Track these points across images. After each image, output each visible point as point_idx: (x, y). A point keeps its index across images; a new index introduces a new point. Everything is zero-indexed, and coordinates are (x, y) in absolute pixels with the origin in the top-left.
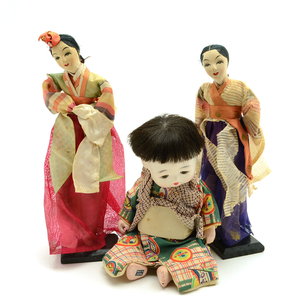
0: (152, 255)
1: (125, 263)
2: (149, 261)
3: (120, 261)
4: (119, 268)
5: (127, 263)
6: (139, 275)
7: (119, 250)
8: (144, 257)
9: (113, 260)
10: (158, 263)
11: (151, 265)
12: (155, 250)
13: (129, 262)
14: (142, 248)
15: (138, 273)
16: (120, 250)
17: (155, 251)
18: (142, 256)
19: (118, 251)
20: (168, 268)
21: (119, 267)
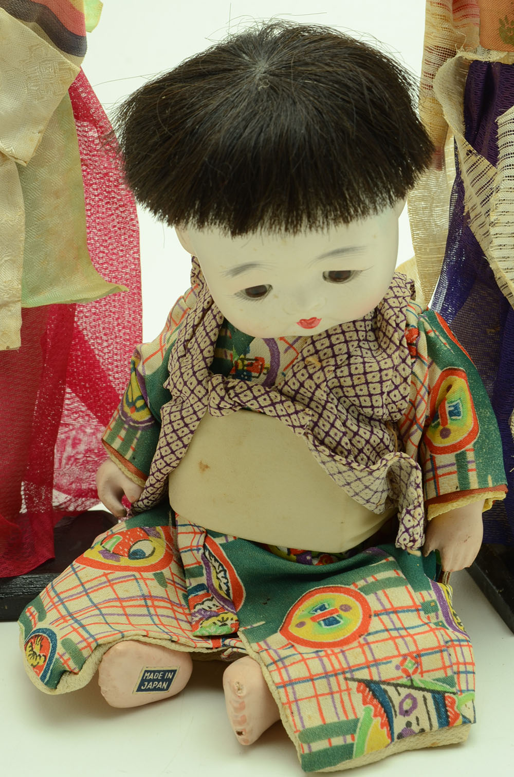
0: (214, 609)
1: (91, 640)
2: (198, 633)
3: (75, 633)
4: (66, 662)
5: (100, 642)
6: (155, 689)
7: (82, 584)
8: (183, 617)
9: (52, 623)
10: (232, 642)
11: (205, 651)
13: (110, 639)
14: (177, 580)
15: (149, 681)
16: (87, 586)
18: (174, 611)
19: (75, 587)
20: (264, 669)
21: (66, 657)
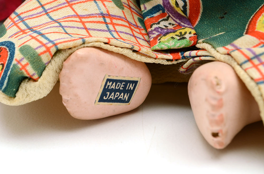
0: (170, 27)
2: (157, 47)
3: (33, 40)
4: (24, 67)
7: (42, 6)
8: (140, 36)
9: (11, 37)
10: (194, 53)
11: (166, 63)
12: (185, 7)
14: (132, 5)
16: (47, 7)
17: (185, 11)
18: (131, 29)
19: (36, 9)
21: (24, 62)
